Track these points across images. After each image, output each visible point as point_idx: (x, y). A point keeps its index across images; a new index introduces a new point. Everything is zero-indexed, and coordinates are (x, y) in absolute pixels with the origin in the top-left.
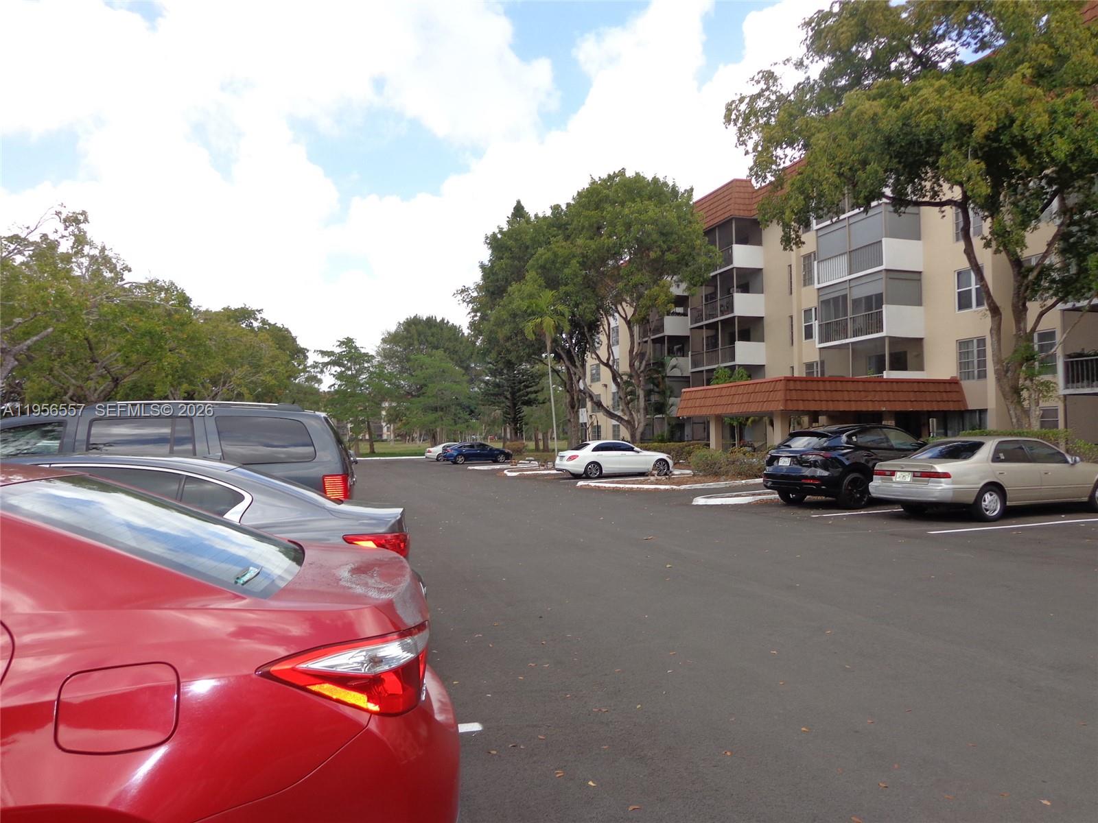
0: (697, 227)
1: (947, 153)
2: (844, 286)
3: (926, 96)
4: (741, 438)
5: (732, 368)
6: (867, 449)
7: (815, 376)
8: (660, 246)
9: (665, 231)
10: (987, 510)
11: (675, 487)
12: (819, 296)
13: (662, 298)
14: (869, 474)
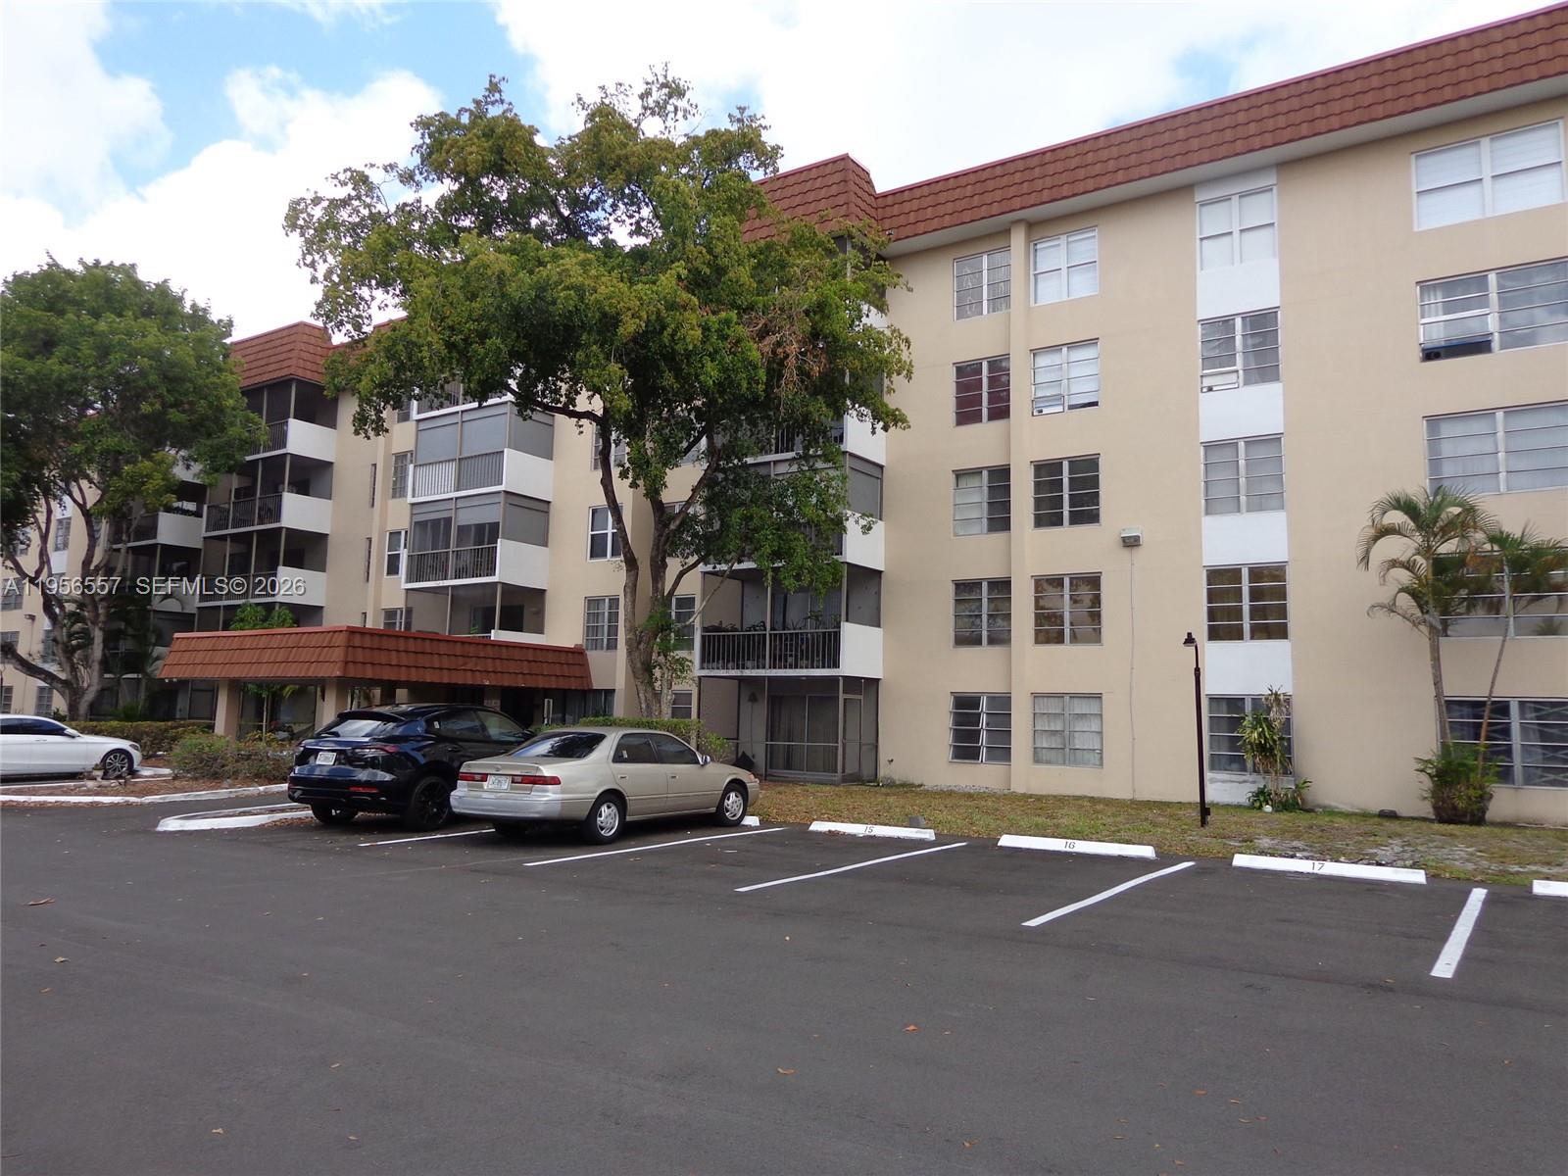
0: (230, 378)
1: (587, 346)
2: (448, 506)
3: (567, 267)
4: (273, 717)
5: (270, 607)
6: (453, 740)
7: (397, 629)
8: (160, 396)
9: (170, 374)
10: (602, 829)
11: (132, 799)
12: (412, 515)
13: (157, 482)
14: (451, 777)
